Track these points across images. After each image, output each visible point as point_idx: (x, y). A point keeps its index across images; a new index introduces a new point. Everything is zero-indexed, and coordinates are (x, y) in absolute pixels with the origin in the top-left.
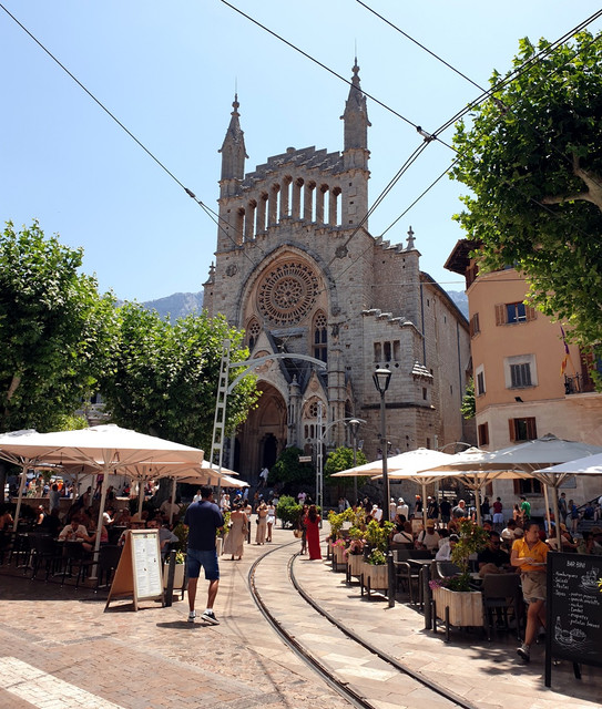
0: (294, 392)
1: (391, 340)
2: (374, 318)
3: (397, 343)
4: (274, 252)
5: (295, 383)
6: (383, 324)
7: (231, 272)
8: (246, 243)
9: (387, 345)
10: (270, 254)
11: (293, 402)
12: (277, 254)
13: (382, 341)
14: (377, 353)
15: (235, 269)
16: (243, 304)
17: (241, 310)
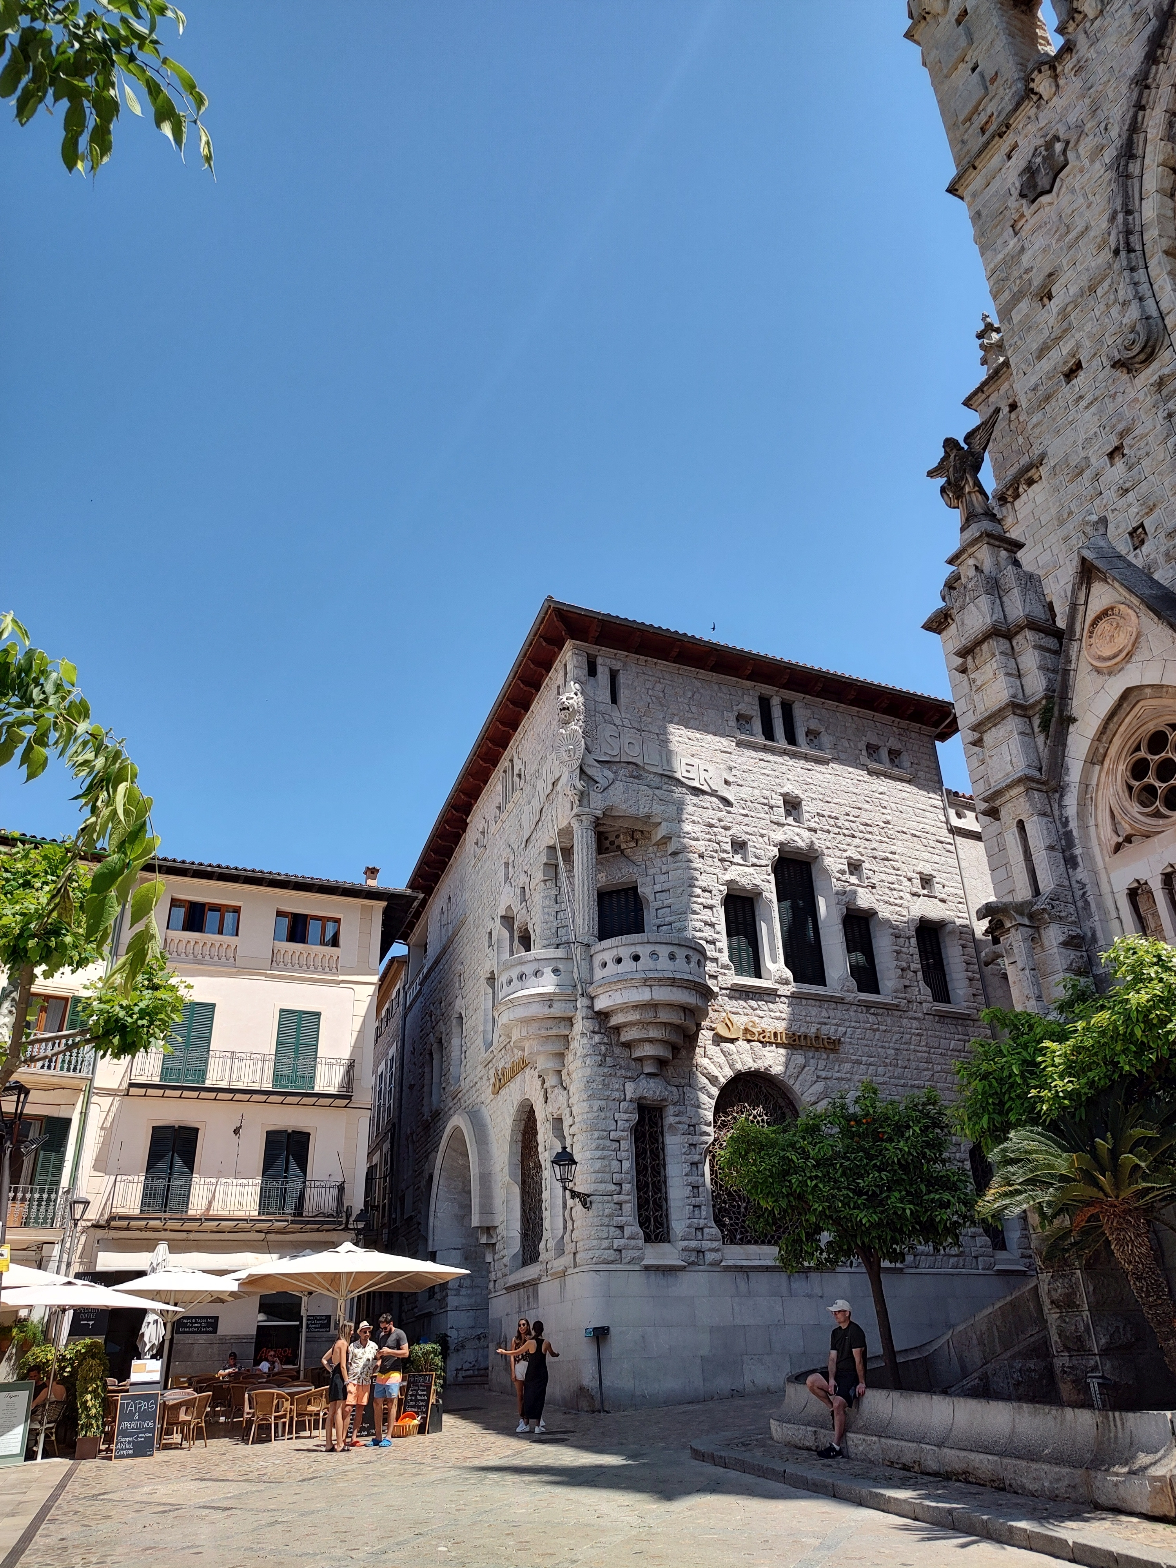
7: (1041, 179)
15: (1059, 147)
16: (1151, 234)
17: (1153, 263)
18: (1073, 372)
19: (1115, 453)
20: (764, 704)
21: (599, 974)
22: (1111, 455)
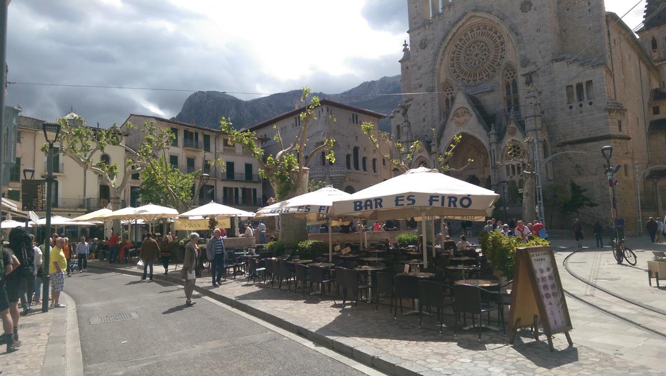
0: (493, 138)
1: (583, 81)
2: (564, 62)
3: (589, 83)
4: (460, 19)
5: (493, 131)
6: (575, 67)
7: (423, 45)
8: (434, 17)
9: (579, 86)
10: (457, 22)
11: (494, 147)
12: (463, 20)
13: (574, 83)
14: (570, 95)
15: (427, 42)
16: (436, 71)
17: (436, 76)
18: (421, 86)
19: (424, 104)
20: (353, 115)
21: (331, 171)
22: (423, 104)
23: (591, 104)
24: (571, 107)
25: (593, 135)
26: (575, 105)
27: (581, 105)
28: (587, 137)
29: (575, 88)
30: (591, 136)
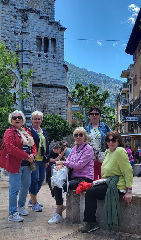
1: (50, 37)
2: (37, 16)
3: (54, 40)
6: (45, 22)
9: (46, 40)
13: (43, 36)
23: (54, 57)
24: (39, 55)
25: (54, 83)
26: (43, 54)
27: (47, 56)
28: (49, 83)
29: (43, 40)
30: (52, 83)
